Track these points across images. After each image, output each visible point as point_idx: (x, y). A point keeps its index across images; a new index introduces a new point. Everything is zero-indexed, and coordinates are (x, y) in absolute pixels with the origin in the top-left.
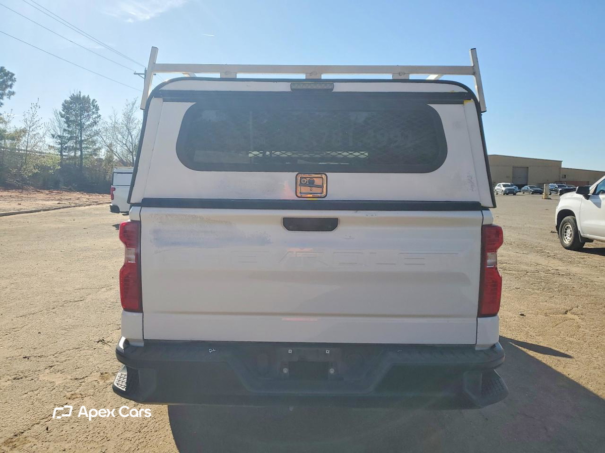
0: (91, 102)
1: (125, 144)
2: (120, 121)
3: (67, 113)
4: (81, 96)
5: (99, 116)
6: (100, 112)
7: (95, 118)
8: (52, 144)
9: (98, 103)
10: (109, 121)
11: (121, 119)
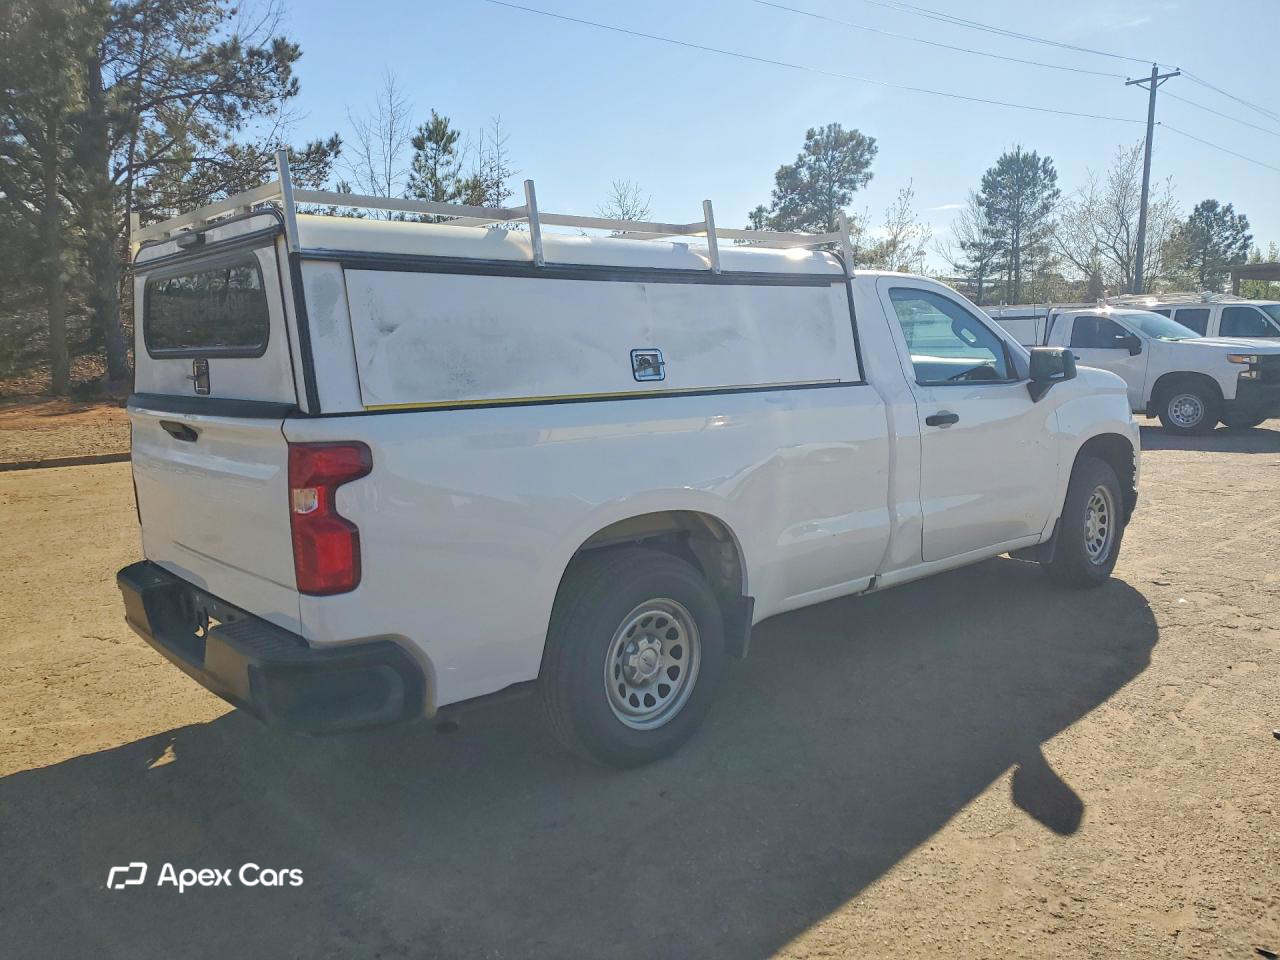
0: (1041, 163)
1: (1113, 247)
2: (1103, 197)
3: (991, 195)
4: (1021, 156)
5: (1056, 193)
6: (1058, 184)
7: (1047, 199)
8: (961, 263)
9: (1056, 165)
10: (1078, 199)
11: (1104, 192)
